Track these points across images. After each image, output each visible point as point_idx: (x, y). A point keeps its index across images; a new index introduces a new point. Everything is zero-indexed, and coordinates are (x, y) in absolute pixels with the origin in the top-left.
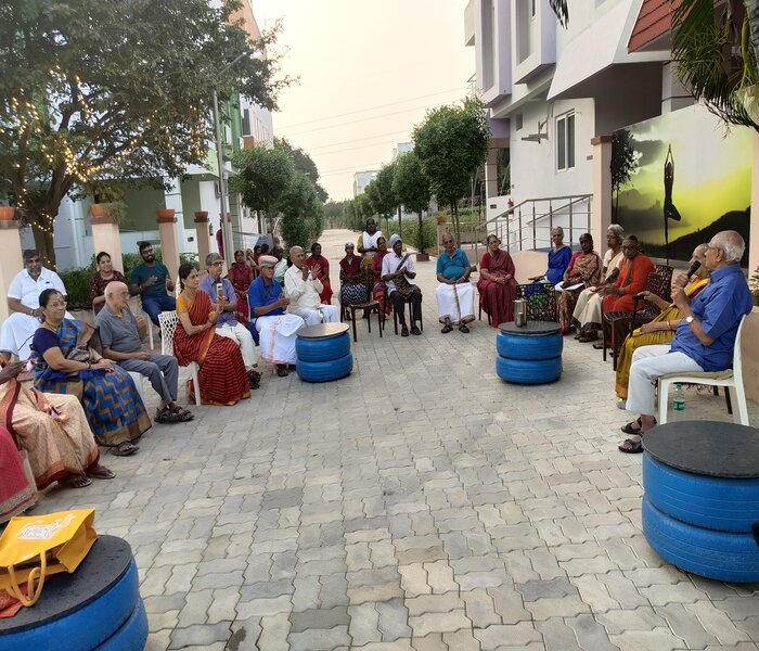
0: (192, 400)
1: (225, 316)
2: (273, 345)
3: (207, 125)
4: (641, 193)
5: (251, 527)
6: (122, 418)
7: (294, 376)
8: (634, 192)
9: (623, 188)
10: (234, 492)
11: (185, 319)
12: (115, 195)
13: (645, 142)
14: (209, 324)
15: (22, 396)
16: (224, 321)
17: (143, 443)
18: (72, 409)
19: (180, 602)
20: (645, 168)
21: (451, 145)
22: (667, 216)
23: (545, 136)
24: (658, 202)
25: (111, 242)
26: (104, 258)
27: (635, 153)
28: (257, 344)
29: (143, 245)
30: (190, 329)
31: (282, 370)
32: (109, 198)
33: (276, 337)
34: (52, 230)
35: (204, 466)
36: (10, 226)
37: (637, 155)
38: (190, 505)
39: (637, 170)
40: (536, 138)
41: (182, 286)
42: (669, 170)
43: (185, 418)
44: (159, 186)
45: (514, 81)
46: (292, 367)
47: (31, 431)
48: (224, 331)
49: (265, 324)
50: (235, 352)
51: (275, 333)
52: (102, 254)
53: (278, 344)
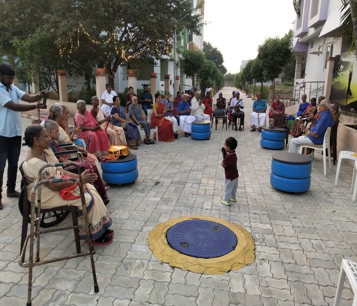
0: (155, 138)
1: (169, 113)
2: (184, 125)
3: (172, 41)
4: (341, 83)
5: (166, 167)
6: (134, 138)
7: (190, 137)
8: (338, 82)
9: (336, 80)
10: (163, 160)
11: (155, 111)
12: (136, 67)
13: (345, 62)
14: (163, 114)
15: (109, 125)
16: (168, 115)
17: (139, 147)
18: (121, 131)
19: (146, 176)
20: (344, 73)
21: (274, 54)
22: (348, 93)
23: (321, 53)
24: (346, 88)
25: (134, 84)
26: (131, 89)
27: (341, 66)
28: (179, 125)
29: (145, 86)
30: (156, 114)
31: (187, 135)
32: (134, 68)
33: (186, 122)
34: (114, 77)
35: (156, 154)
36: (104, 75)
37: (342, 67)
38: (151, 161)
39: (341, 73)
40: (318, 53)
41: (156, 101)
42: (351, 74)
43: (153, 143)
44: (152, 63)
45: (309, 26)
46: (190, 134)
47: (111, 135)
48: (168, 118)
49: (182, 118)
50: (170, 125)
51: (185, 121)
52: (131, 87)
53: (186, 125)
